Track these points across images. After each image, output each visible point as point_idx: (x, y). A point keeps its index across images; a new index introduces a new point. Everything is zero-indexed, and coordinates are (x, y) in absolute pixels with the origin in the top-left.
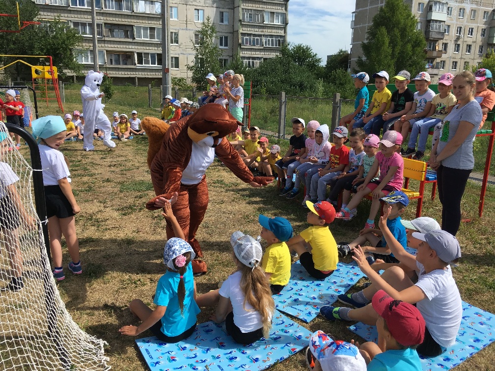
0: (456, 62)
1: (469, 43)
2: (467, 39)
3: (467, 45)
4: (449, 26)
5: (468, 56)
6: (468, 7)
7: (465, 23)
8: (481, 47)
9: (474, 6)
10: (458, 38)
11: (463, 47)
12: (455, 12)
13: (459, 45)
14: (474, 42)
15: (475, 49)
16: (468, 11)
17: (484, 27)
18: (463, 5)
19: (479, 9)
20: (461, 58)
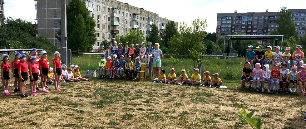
0: (99, 34)
1: (104, 24)
2: (103, 22)
3: (103, 25)
4: (93, 14)
5: (104, 31)
6: (101, 5)
7: (101, 14)
8: (109, 26)
9: (104, 5)
10: (99, 21)
11: (101, 26)
12: (96, 8)
13: (99, 25)
14: (106, 24)
15: (107, 27)
16: (101, 7)
17: (109, 16)
18: (99, 4)
19: (106, 7)
20: (101, 32)
